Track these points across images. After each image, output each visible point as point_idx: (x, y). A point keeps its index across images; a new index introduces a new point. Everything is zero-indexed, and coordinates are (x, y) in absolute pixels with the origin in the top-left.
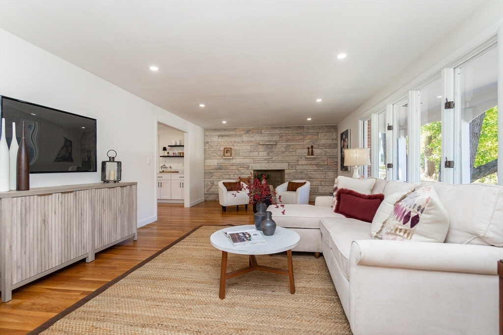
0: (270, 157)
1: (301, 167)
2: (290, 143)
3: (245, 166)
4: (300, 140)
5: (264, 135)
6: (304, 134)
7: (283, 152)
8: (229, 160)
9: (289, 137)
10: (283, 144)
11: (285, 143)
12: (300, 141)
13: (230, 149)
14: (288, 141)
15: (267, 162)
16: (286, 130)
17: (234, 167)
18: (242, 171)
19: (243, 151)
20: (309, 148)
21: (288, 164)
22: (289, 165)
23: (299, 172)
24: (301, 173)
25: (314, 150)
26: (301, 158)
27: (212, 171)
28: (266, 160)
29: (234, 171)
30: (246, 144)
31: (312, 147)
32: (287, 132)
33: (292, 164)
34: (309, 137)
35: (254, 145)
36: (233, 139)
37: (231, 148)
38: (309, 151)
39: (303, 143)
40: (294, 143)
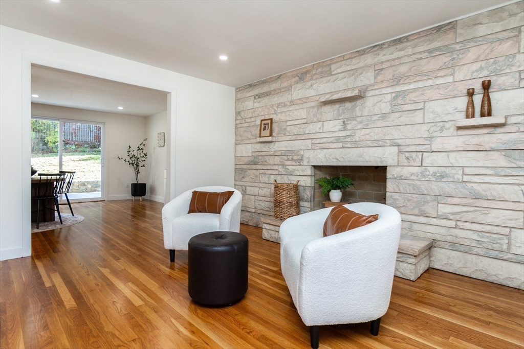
0: (348, 133)
1: (440, 159)
2: (406, 87)
3: (295, 158)
4: (440, 69)
5: (334, 77)
6: (458, 47)
7: (384, 116)
8: (268, 145)
9: (403, 69)
10: (384, 91)
11: (389, 90)
12: (441, 73)
14: (398, 80)
15: (340, 145)
16: (393, 48)
17: (277, 160)
18: (290, 168)
19: (292, 123)
20: (471, 93)
21: (395, 149)
22: (400, 152)
23: (434, 175)
24: (441, 177)
25: (494, 96)
26: (442, 130)
28: (338, 140)
29: (276, 167)
30: (297, 107)
31: (486, 86)
32: (396, 55)
33: (408, 149)
34: (473, 54)
35: (313, 107)
36: (276, 100)
37: (271, 119)
38: (471, 104)
39: (450, 79)
40: (420, 84)
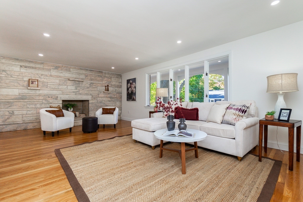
0: (77, 91)
1: (100, 99)
2: (93, 82)
3: (53, 97)
4: (100, 80)
5: (72, 73)
6: (103, 77)
7: (88, 88)
8: (35, 91)
9: (93, 77)
10: (88, 81)
11: (89, 81)
12: (100, 81)
13: (36, 81)
14: (91, 80)
15: (75, 94)
16: (90, 72)
17: (41, 98)
18: (51, 101)
19: (51, 84)
20: (106, 87)
21: (91, 96)
22: (92, 97)
23: (99, 102)
24: (101, 102)
25: (109, 88)
26: (101, 93)
27: (11, 101)
28: (74, 92)
29: (41, 101)
30: (54, 78)
31: (108, 86)
32: (91, 73)
33: (94, 96)
34: (106, 79)
35: (63, 80)
36: (40, 72)
37: (38, 80)
38: (106, 88)
39: (102, 83)
40: (96, 82)
